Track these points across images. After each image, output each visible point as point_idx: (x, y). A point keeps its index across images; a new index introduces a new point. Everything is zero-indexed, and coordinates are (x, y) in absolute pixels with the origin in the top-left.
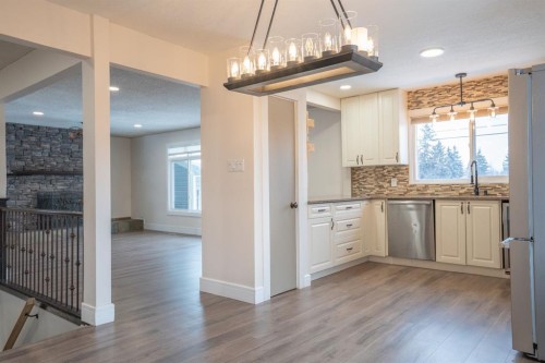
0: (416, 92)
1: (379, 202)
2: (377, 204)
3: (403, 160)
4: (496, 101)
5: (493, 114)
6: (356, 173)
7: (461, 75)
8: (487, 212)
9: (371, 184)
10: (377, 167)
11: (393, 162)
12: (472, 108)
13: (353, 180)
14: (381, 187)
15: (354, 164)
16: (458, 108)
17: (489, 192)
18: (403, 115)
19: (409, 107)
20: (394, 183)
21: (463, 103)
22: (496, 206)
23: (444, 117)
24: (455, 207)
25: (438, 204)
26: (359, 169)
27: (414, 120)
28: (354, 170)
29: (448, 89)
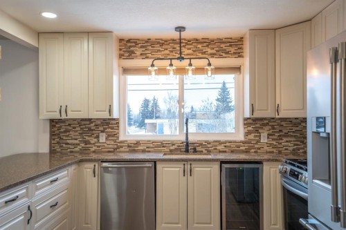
0: (129, 41)
1: (91, 165)
2: (89, 168)
3: (115, 115)
4: (212, 60)
5: (209, 73)
6: (58, 127)
7: (180, 29)
8: (208, 179)
9: (74, 139)
10: (83, 120)
11: (105, 115)
12: (190, 65)
13: (52, 134)
14: (87, 142)
15: (56, 116)
17: (198, 149)
18: (115, 63)
19: (121, 56)
20: (103, 138)
21: (181, 58)
22: (216, 167)
23: (162, 71)
24: (177, 169)
25: (159, 166)
26: (60, 121)
27: (126, 71)
28: (53, 122)
29: (162, 43)
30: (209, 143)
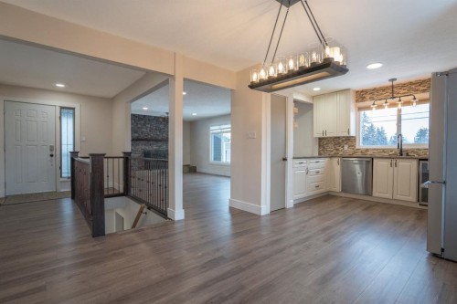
0: (362, 91)
1: (337, 159)
2: (335, 160)
3: (353, 133)
4: (417, 96)
5: (415, 104)
6: (322, 142)
7: (393, 80)
8: (409, 168)
9: (331, 147)
10: (336, 138)
11: (346, 134)
12: (400, 101)
13: (320, 146)
14: (337, 150)
15: (321, 136)
16: (390, 101)
17: (409, 154)
18: (353, 106)
19: (357, 101)
20: (346, 148)
21: (393, 98)
22: (414, 163)
23: (380, 107)
24: (386, 163)
25: (375, 161)
26: (324, 138)
27: (360, 109)
28: (320, 139)
29: (384, 89)
30: (419, 150)
